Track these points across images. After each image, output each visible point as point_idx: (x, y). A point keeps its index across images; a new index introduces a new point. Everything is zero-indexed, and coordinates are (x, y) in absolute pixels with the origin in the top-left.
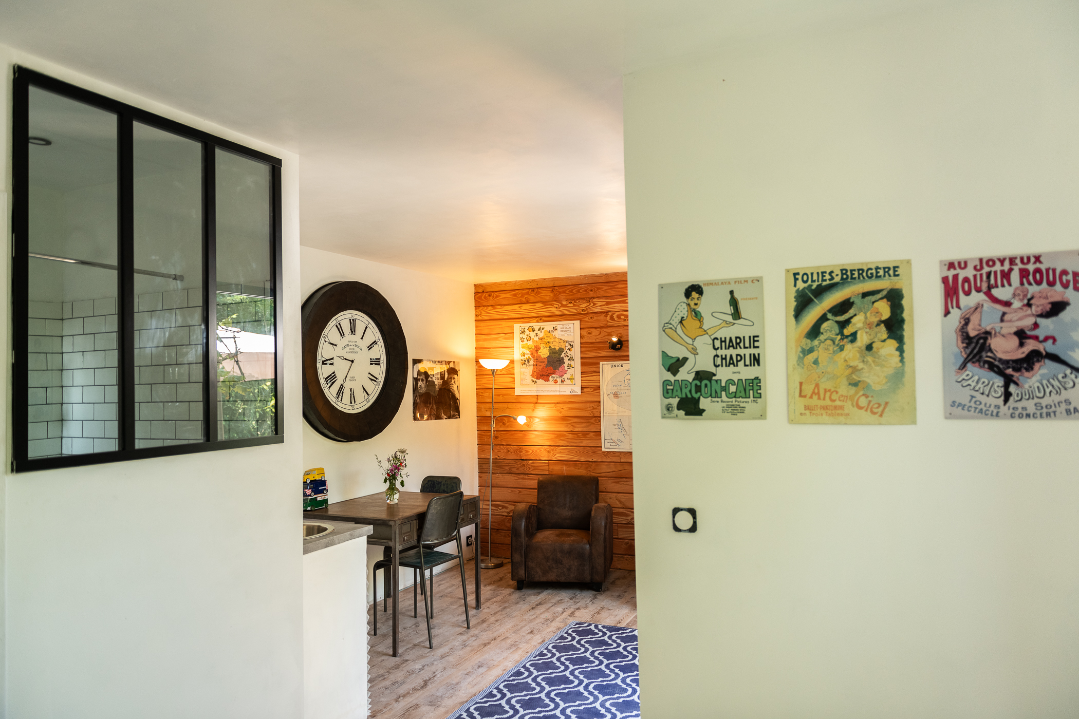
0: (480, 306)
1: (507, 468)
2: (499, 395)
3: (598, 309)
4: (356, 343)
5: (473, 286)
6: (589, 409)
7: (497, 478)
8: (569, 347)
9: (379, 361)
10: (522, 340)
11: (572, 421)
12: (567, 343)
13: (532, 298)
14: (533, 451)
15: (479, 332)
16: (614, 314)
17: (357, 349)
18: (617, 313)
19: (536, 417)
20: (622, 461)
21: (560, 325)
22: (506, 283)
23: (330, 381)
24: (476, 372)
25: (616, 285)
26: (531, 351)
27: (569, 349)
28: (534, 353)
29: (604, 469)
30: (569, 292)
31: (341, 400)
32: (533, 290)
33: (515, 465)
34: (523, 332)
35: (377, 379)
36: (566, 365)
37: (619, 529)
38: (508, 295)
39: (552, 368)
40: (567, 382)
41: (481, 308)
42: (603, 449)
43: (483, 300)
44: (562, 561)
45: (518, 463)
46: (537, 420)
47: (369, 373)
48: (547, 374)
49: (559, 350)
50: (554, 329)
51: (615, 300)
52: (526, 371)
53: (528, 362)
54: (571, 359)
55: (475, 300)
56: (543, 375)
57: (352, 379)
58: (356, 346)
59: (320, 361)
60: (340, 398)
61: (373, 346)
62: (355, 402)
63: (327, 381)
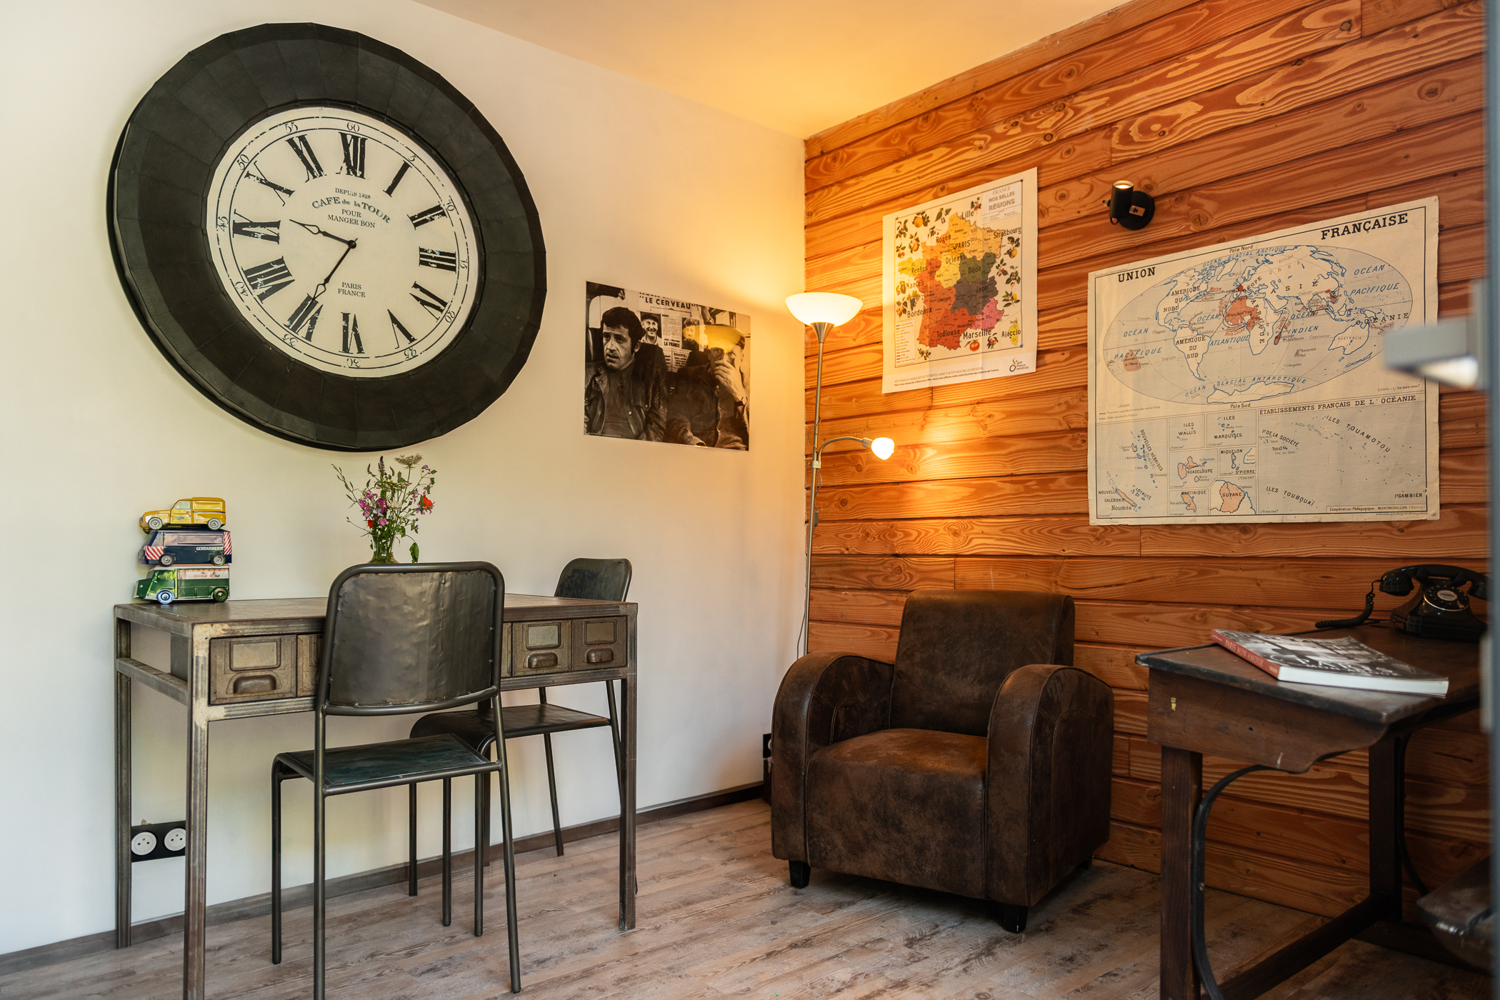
0: (815, 191)
1: (864, 576)
2: (849, 399)
3: (1088, 123)
4: (366, 201)
5: (803, 143)
6: (1057, 409)
7: (844, 600)
8: (1009, 246)
9: (454, 262)
10: (899, 249)
11: (1013, 449)
12: (1005, 238)
13: (924, 139)
14: (919, 533)
15: (812, 253)
16: (1131, 124)
17: (367, 216)
18: (1141, 120)
19: (927, 445)
20: (1145, 552)
21: (985, 192)
22: (868, 118)
23: (266, 282)
24: (806, 351)
25: (1140, 36)
26: (920, 276)
27: (1010, 253)
28: (925, 280)
29: (1095, 578)
30: (1012, 95)
31: (309, 336)
32: (925, 116)
33: (880, 568)
34: (902, 232)
35: (444, 304)
36: (999, 298)
37: (1133, 752)
38: (872, 147)
39: (966, 311)
40: (1004, 342)
41: (817, 195)
42: (1094, 521)
43: (821, 174)
44: (901, 823)
45: (887, 564)
46: (930, 452)
47: (416, 286)
48: (953, 329)
49: (983, 260)
50: (976, 206)
51: (1136, 82)
52: (906, 330)
53: (913, 304)
54: (1014, 278)
55: (807, 178)
56: (944, 334)
57: (351, 290)
58: (367, 207)
59: (220, 222)
60: (303, 332)
61: (432, 219)
62: (360, 350)
63: (249, 280)
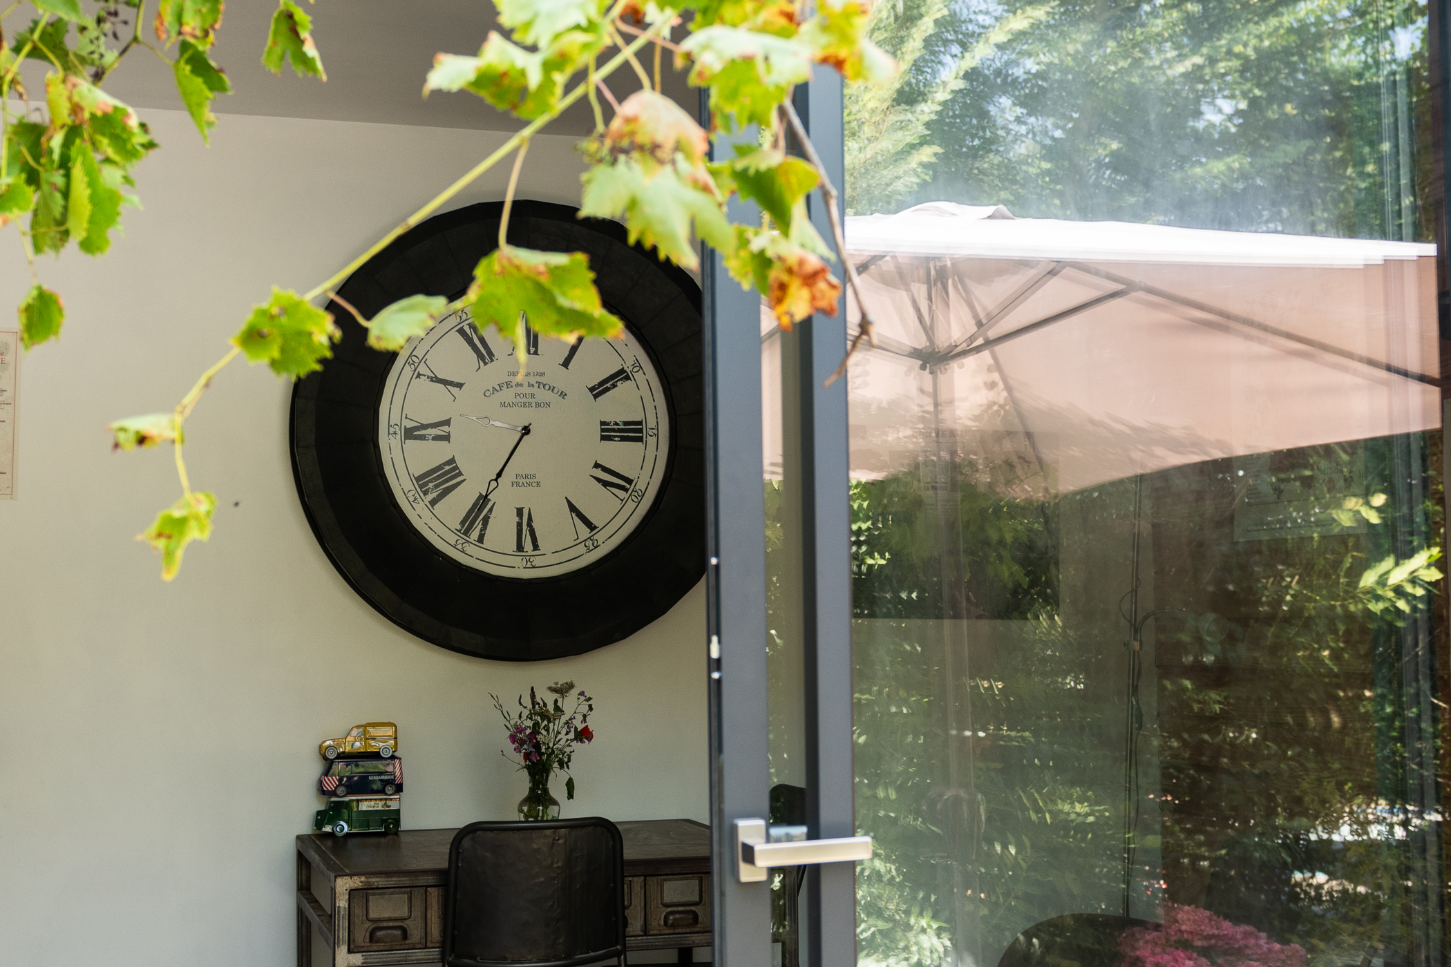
4: (540, 379)
9: (640, 431)
17: (542, 395)
23: (436, 486)
31: (481, 539)
35: (629, 481)
47: (597, 465)
57: (524, 481)
58: (542, 386)
59: (392, 430)
60: (475, 535)
61: (614, 386)
62: (536, 547)
63: (421, 487)
